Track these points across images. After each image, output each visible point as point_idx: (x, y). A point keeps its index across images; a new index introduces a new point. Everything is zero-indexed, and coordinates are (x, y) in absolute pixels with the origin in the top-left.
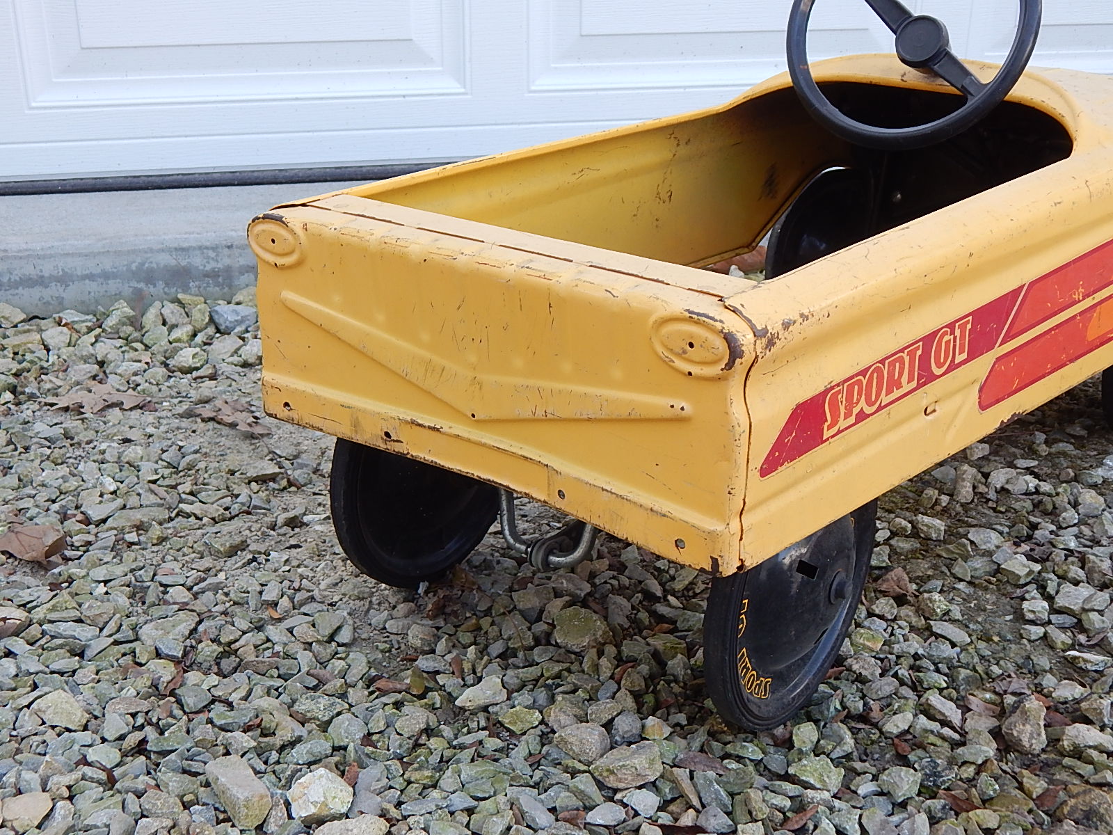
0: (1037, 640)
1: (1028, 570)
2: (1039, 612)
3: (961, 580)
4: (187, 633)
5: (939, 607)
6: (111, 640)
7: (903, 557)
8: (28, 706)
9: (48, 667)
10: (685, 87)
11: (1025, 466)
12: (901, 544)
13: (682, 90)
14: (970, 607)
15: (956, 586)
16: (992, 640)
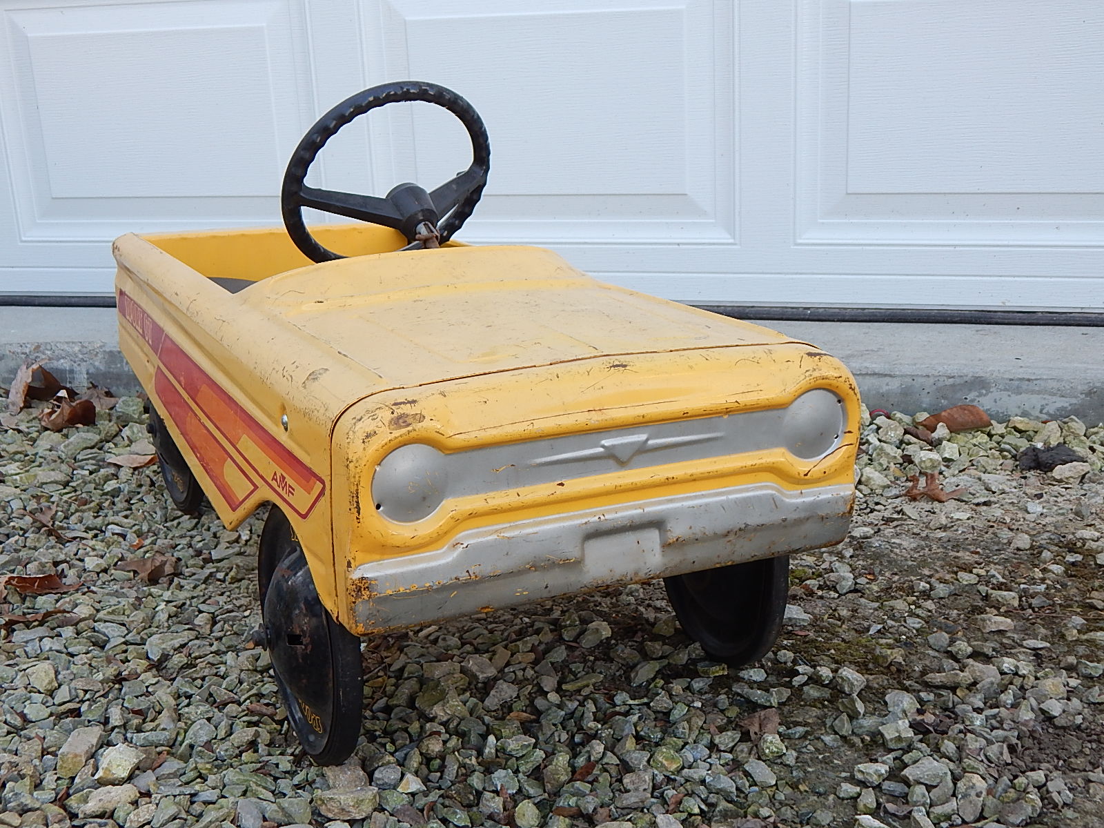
0: (847, 799)
1: (897, 735)
2: (868, 774)
3: (836, 733)
4: (177, 645)
5: (768, 748)
6: (123, 640)
7: (802, 703)
8: (25, 670)
9: (67, 649)
10: (955, 246)
11: (1032, 646)
12: (811, 692)
13: (952, 249)
14: (818, 758)
15: (822, 737)
16: (798, 788)
